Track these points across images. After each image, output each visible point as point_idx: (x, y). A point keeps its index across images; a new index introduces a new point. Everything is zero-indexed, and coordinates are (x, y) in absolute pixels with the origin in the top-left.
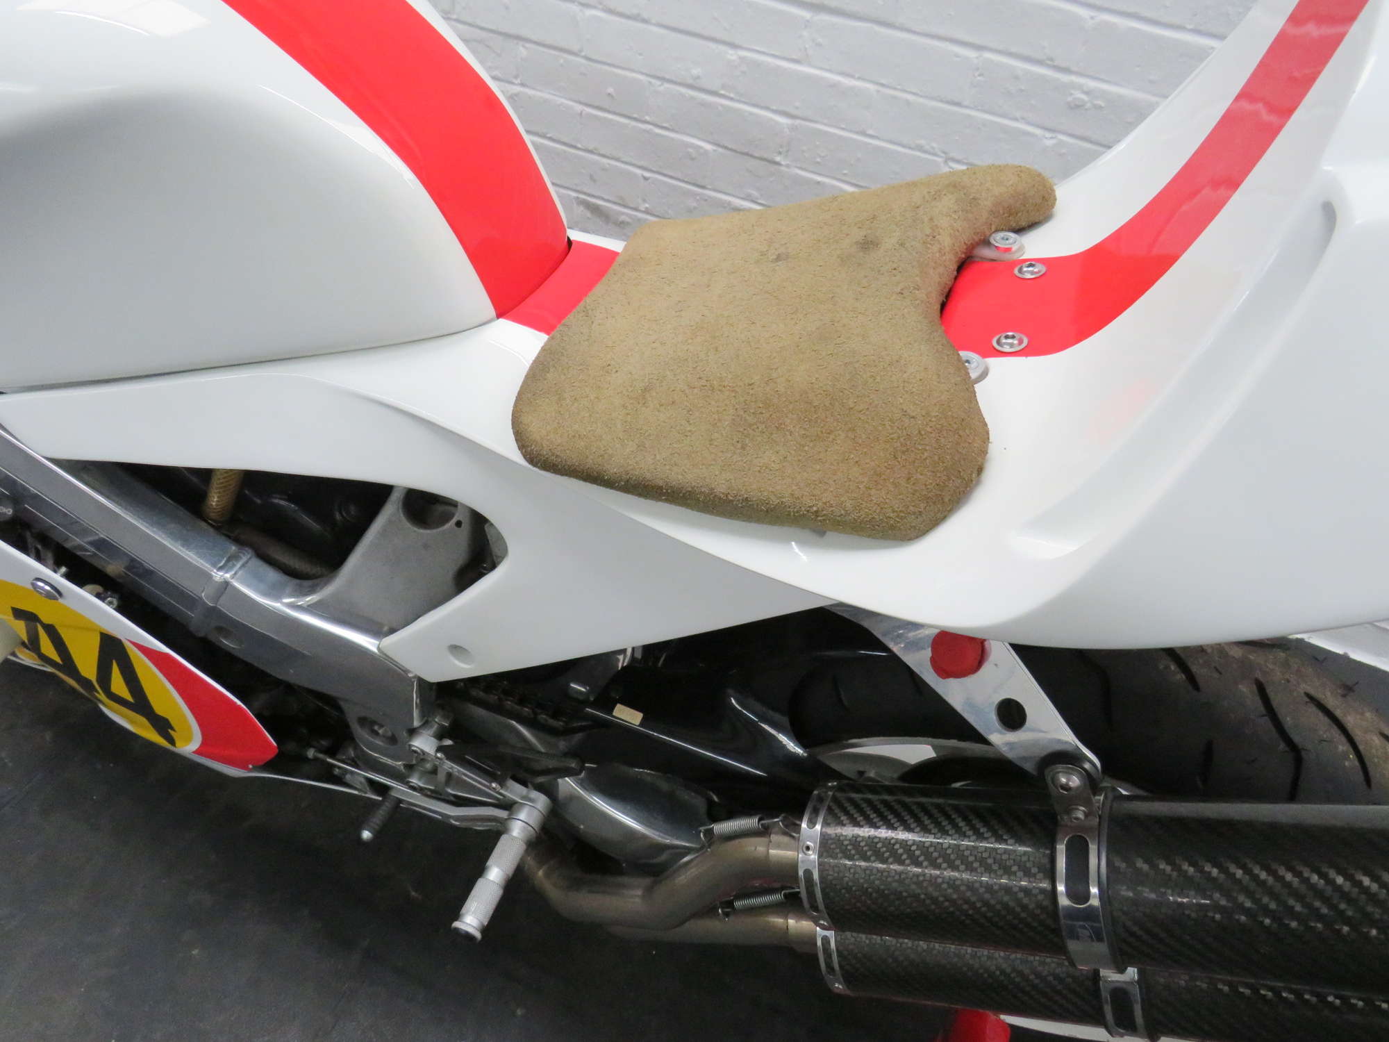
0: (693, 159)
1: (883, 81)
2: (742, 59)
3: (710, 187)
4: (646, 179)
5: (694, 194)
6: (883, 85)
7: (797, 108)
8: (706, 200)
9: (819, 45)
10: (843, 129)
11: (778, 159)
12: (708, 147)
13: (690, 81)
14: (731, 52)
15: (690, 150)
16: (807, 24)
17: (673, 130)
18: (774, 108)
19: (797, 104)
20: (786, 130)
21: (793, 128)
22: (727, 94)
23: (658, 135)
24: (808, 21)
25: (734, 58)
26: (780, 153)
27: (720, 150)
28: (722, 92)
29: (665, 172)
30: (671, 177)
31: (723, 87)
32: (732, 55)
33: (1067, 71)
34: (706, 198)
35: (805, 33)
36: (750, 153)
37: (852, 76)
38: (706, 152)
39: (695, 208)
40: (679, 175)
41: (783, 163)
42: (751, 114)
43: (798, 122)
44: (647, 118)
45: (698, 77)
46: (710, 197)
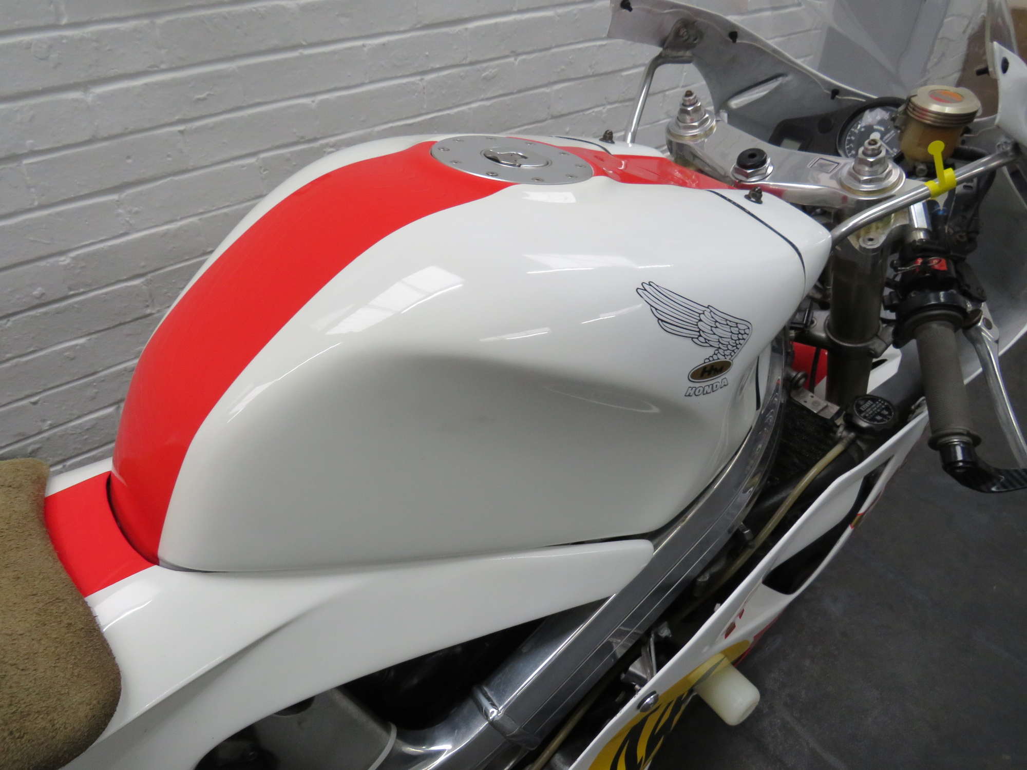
0: (72, 359)
1: (201, 211)
2: (74, 258)
3: (101, 369)
4: (35, 403)
5: (88, 385)
6: (202, 213)
7: (144, 267)
8: (103, 381)
9: (137, 213)
10: (187, 260)
11: (148, 311)
12: (81, 341)
13: (37, 302)
14: (62, 258)
15: (67, 354)
16: (119, 203)
17: (41, 349)
18: (125, 277)
19: (143, 264)
20: (144, 287)
21: (148, 282)
22: (77, 292)
23: (27, 362)
24: (118, 201)
25: (68, 261)
26: (148, 306)
27: (94, 336)
28: (72, 293)
29: (49, 386)
30: (58, 386)
31: (70, 289)
32: (64, 260)
33: (315, 140)
34: (102, 379)
35: (120, 211)
36: (122, 322)
37: (176, 220)
38: (82, 346)
39: (97, 393)
40: (68, 379)
41: (153, 312)
42: (106, 294)
43: (149, 276)
44: (8, 355)
45: (43, 294)
46: (106, 376)
